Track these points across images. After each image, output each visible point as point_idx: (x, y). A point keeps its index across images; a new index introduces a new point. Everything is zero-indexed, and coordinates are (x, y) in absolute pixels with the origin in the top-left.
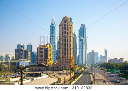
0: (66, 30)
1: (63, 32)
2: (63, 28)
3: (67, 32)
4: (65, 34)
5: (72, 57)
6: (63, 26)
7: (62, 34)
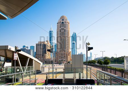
0: (64, 27)
1: (61, 29)
2: (61, 25)
3: (64, 29)
4: (63, 31)
5: (69, 52)
6: (61, 24)
7: (60, 31)
